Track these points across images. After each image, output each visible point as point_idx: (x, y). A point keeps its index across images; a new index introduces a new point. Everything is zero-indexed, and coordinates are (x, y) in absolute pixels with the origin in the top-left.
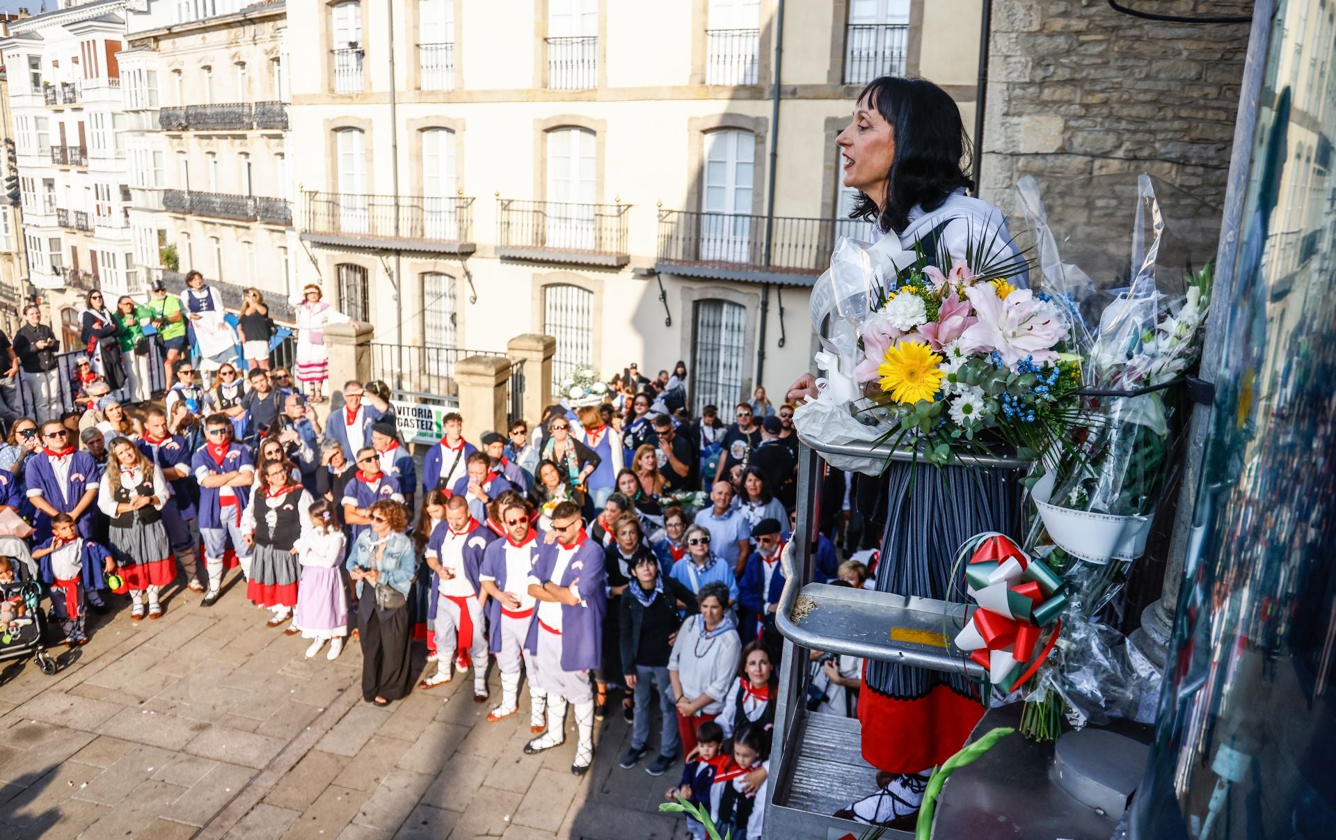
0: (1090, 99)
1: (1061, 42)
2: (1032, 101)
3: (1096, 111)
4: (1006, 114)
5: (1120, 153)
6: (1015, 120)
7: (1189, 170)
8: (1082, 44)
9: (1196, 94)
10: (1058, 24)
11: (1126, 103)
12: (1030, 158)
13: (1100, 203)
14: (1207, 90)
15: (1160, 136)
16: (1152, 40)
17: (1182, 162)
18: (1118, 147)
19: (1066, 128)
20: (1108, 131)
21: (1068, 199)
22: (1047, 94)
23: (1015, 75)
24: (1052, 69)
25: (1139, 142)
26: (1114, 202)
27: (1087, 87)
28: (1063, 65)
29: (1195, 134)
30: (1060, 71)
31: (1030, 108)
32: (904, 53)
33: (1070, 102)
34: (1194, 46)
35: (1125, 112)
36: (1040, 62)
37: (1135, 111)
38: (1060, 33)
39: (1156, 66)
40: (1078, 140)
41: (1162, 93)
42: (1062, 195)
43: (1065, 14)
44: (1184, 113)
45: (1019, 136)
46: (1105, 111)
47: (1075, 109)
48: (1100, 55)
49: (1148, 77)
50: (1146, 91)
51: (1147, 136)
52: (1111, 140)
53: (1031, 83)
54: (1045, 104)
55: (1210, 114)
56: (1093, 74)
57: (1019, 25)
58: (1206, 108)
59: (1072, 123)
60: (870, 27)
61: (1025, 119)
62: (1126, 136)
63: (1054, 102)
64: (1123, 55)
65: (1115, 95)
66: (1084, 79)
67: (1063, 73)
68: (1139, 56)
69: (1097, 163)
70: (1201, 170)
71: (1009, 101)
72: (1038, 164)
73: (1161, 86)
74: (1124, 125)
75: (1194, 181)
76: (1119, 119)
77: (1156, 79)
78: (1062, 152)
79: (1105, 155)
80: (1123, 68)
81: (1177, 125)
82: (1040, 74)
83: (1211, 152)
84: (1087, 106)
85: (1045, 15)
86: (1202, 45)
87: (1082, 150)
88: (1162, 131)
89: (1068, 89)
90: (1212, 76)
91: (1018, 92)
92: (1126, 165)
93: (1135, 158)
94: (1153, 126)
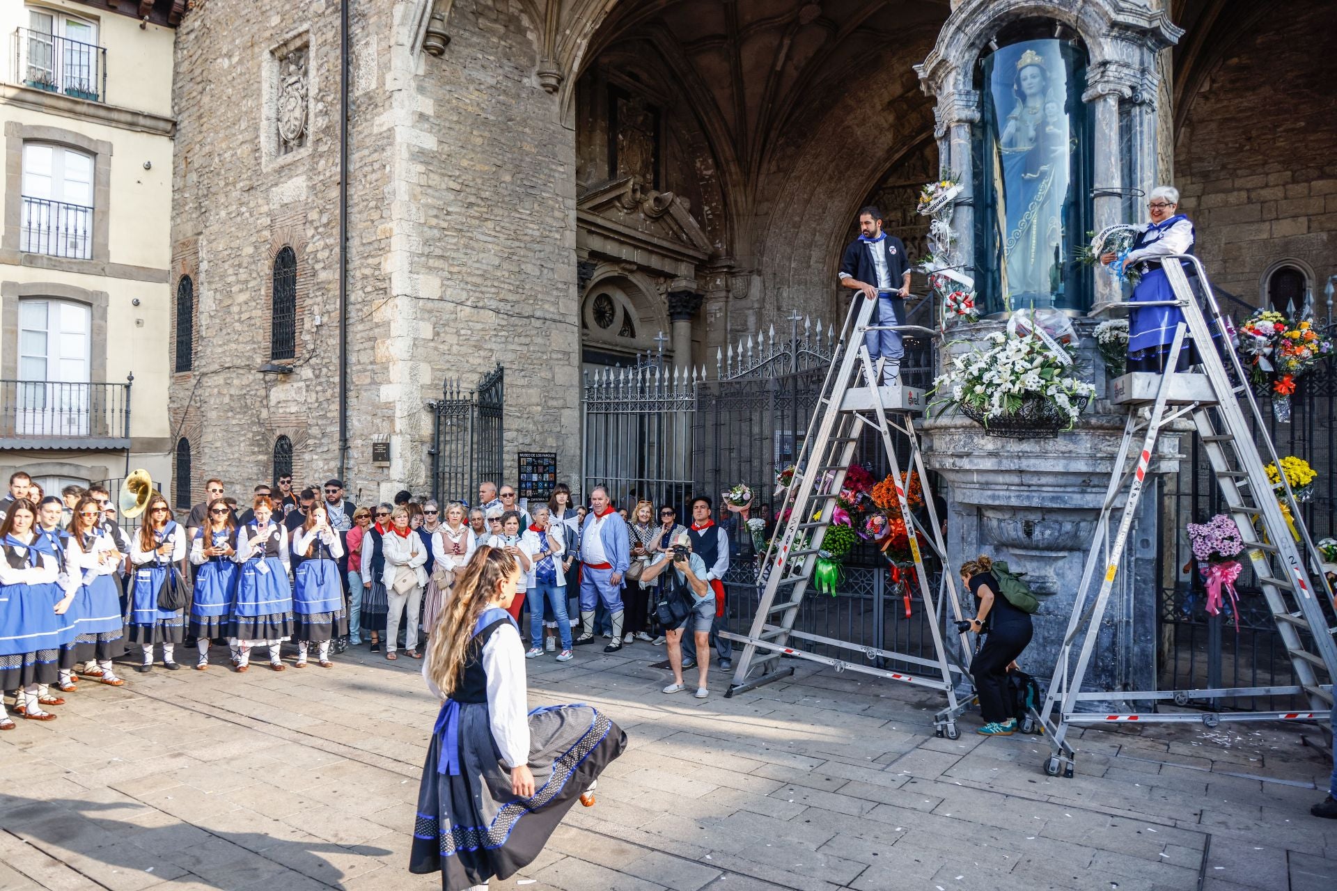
0: (452, 269)
1: (436, 233)
2: (423, 266)
3: (455, 277)
4: (411, 272)
5: (469, 303)
6: (415, 276)
7: (501, 316)
8: (446, 236)
9: (499, 274)
10: (434, 222)
11: (469, 274)
12: (425, 301)
13: (463, 332)
14: (504, 273)
15: (487, 295)
16: (477, 241)
17: (497, 312)
18: (467, 300)
19: (443, 285)
20: (462, 289)
21: (447, 328)
22: (431, 262)
23: (413, 248)
24: (432, 248)
25: (478, 298)
26: (469, 332)
27: (450, 262)
28: (438, 247)
29: (501, 296)
30: (436, 250)
31: (423, 270)
32: (89, 234)
33: (443, 270)
34: (496, 248)
35: (469, 279)
36: (426, 242)
37: (475, 279)
38: (435, 227)
39: (481, 255)
40: (449, 292)
41: (485, 271)
42: (444, 325)
43: (436, 216)
44: (496, 284)
45: (419, 286)
46: (460, 277)
47: (446, 274)
48: (455, 244)
49: (477, 261)
50: (478, 269)
51: (481, 295)
52: (464, 296)
53: (422, 254)
54: (430, 268)
55: (506, 286)
56: (454, 255)
57: (413, 217)
58: (504, 282)
59: (445, 282)
60: (40, 202)
61: (421, 276)
62: (471, 293)
63: (435, 268)
64: (466, 246)
65: (464, 269)
66: (449, 257)
67: (438, 252)
68: (473, 249)
69: (459, 308)
70: (506, 317)
71: (412, 263)
72: (430, 305)
73: (485, 267)
74: (469, 287)
75: (504, 323)
76: (467, 283)
77: (481, 263)
78: (441, 299)
79: (461, 304)
80: (466, 254)
81: (493, 290)
82: (427, 250)
83: (509, 307)
84: (451, 273)
85: (426, 215)
86: (499, 248)
87: (450, 299)
88: (488, 292)
89: (442, 261)
90: (505, 265)
91: (416, 259)
92: (473, 310)
93: (476, 307)
94: (484, 289)
